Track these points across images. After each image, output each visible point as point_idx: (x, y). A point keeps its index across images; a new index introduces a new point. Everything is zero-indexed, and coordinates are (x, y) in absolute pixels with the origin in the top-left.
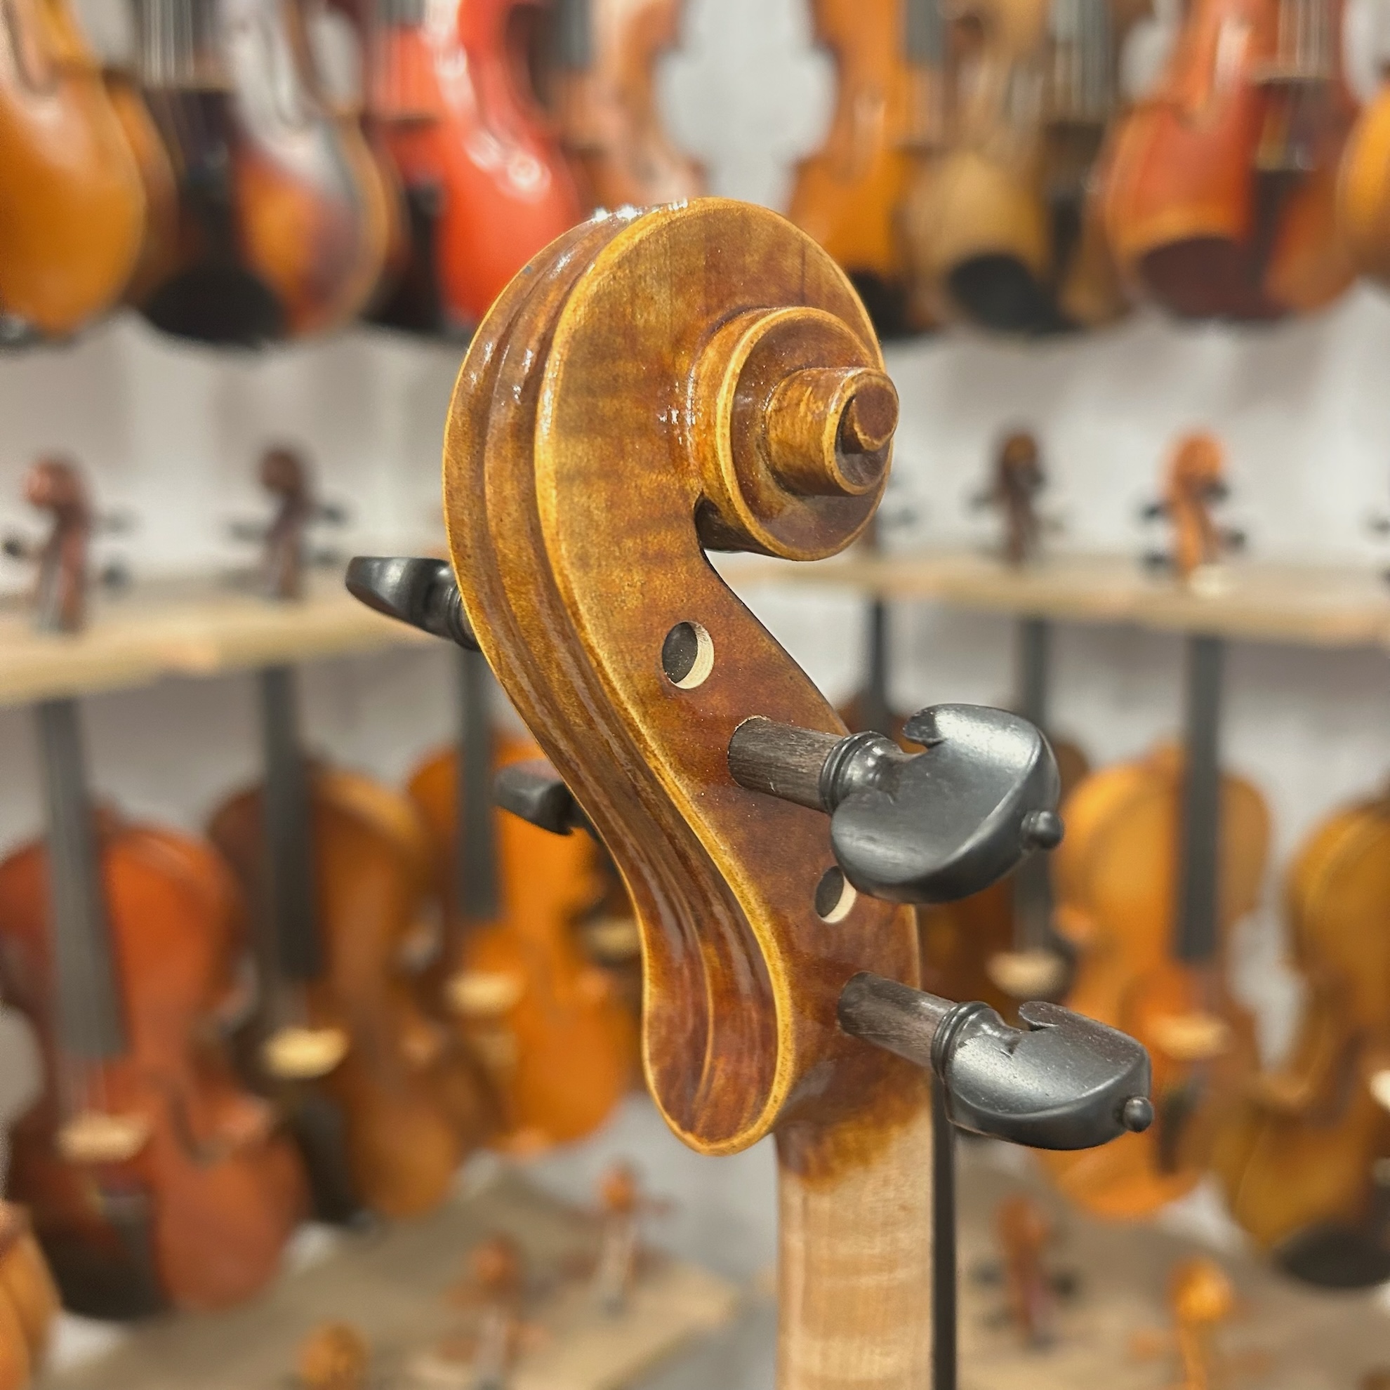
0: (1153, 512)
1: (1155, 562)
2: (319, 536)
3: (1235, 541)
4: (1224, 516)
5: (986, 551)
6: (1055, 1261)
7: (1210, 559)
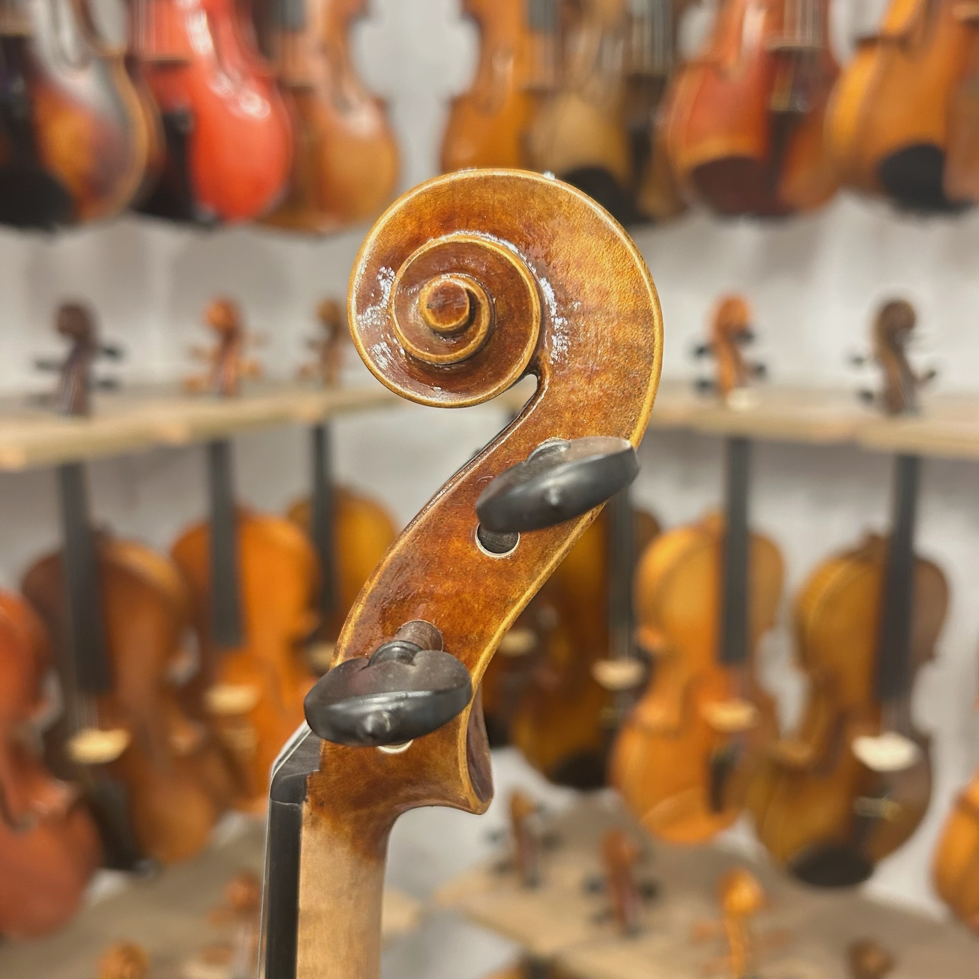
1: (703, 386)
3: (759, 371)
7: (741, 384)
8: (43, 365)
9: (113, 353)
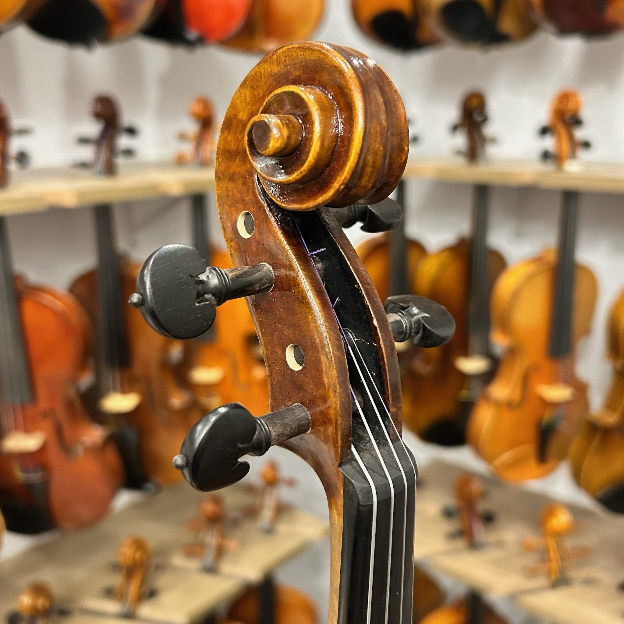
0: (544, 131)
1: (546, 156)
2: (124, 142)
3: (586, 145)
4: (580, 134)
5: (459, 153)
6: (482, 506)
7: (573, 155)
8: (83, 141)
9: (131, 131)
